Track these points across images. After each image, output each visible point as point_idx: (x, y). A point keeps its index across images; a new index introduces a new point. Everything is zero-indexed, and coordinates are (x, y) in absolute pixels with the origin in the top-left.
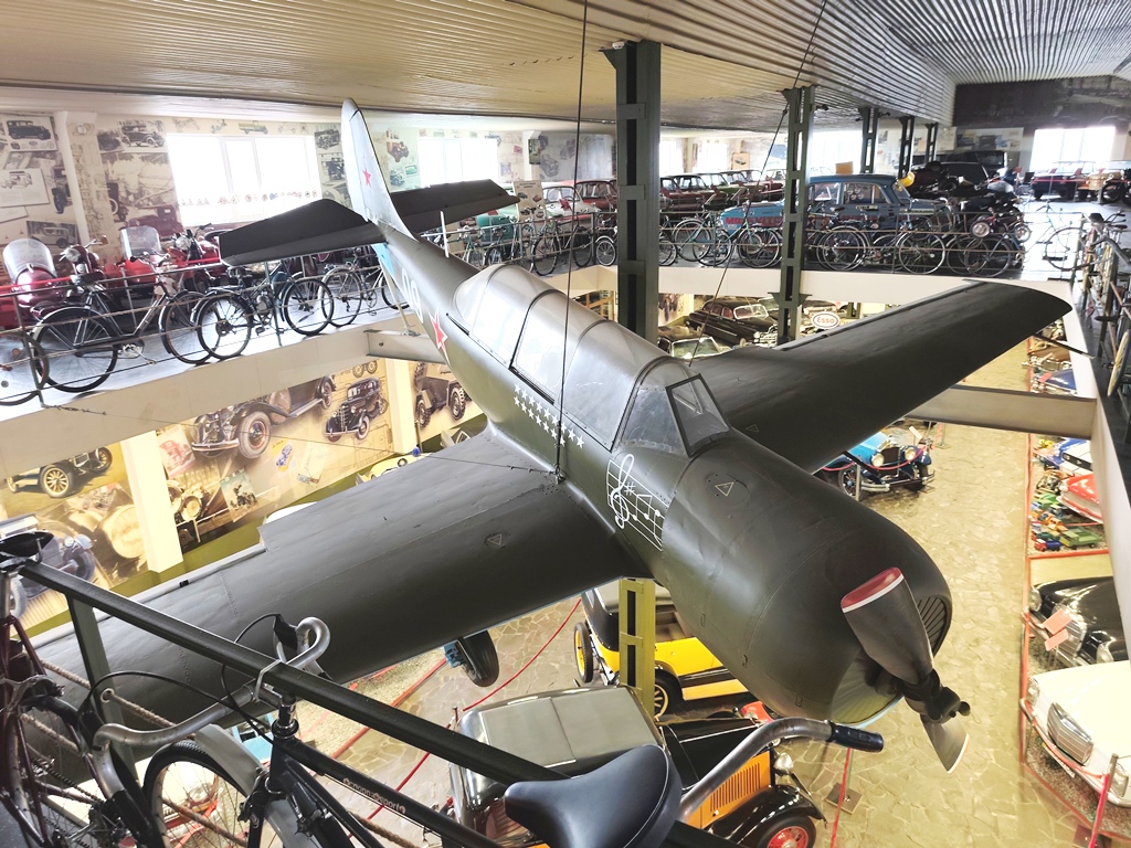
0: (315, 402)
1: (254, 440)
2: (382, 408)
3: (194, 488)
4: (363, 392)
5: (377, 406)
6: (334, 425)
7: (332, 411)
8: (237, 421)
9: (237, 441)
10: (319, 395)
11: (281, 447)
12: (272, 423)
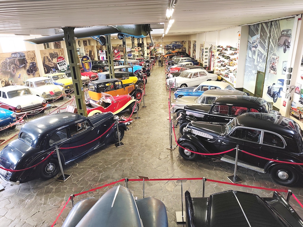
0: (24, 65)
1: (14, 71)
2: (37, 69)
3: (3, 79)
4: (33, 65)
5: (36, 69)
6: (28, 71)
7: (28, 68)
8: (10, 66)
9: (10, 70)
10: (25, 64)
11: (19, 74)
12: (16, 68)
